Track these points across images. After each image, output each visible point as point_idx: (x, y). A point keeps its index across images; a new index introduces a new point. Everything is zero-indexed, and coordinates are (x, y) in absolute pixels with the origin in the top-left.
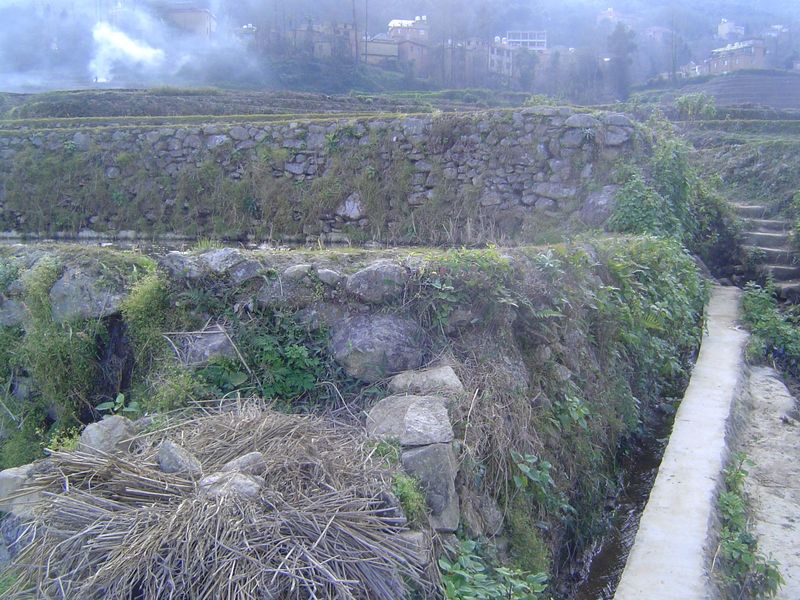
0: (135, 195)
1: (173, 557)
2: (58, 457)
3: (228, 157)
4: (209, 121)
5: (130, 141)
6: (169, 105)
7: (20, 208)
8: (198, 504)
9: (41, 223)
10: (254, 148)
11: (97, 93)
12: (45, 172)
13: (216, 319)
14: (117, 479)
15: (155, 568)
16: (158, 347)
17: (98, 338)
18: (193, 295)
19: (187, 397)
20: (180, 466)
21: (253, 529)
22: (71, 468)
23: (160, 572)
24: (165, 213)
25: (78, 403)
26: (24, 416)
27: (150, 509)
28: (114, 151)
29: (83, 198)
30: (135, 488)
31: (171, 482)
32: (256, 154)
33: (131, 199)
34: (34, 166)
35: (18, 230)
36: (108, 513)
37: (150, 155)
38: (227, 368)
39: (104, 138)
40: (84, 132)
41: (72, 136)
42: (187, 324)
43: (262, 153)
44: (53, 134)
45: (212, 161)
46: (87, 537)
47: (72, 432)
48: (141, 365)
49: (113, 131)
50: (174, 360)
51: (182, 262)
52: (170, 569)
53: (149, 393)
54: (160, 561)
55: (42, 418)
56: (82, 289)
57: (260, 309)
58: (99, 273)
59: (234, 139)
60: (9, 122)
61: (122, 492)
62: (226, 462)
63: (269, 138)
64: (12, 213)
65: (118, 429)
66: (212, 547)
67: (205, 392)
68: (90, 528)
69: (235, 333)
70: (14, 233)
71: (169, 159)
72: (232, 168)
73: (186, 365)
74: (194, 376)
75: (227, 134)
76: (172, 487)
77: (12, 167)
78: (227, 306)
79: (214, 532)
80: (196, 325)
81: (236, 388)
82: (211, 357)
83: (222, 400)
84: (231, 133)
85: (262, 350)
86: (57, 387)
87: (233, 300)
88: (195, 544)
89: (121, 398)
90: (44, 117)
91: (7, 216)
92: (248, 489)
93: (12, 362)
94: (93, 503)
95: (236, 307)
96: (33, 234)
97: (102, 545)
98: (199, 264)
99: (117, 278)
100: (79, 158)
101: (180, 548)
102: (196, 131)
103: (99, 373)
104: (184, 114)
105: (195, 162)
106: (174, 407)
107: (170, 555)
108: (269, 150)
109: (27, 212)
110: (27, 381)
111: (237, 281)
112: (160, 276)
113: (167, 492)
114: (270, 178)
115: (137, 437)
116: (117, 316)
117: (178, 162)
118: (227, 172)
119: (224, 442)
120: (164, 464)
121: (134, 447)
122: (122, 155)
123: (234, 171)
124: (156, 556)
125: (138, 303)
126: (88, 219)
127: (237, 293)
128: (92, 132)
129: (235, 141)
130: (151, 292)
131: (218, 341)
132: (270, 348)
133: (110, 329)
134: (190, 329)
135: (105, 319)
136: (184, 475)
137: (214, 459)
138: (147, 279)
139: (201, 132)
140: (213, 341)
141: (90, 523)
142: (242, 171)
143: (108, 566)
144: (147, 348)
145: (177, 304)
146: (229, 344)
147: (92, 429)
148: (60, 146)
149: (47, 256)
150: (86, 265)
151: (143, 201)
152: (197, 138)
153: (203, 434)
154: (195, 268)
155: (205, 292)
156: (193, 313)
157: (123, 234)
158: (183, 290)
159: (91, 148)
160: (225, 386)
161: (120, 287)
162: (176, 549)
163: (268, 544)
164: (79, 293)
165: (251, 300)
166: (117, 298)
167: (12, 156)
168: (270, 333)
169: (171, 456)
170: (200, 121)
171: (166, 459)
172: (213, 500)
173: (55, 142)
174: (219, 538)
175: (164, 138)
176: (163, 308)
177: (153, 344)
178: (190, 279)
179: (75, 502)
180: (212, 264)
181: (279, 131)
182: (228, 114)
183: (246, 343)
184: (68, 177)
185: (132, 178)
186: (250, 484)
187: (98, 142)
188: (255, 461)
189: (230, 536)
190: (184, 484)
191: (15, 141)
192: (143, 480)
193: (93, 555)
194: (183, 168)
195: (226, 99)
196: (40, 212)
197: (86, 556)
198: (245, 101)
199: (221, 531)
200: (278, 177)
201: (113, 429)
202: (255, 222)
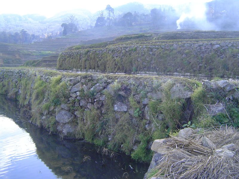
0: (190, 63)
1: (207, 172)
2: (173, 138)
3: (219, 51)
4: (212, 40)
5: (189, 47)
6: (200, 36)
7: (157, 65)
8: (215, 157)
9: (163, 70)
10: (228, 49)
11: (179, 33)
12: (165, 56)
13: (220, 101)
14: (191, 147)
15: (201, 175)
16: (202, 109)
17: (184, 105)
18: (213, 94)
19: (210, 124)
20: (209, 145)
21: (231, 167)
22: (177, 142)
23: (203, 176)
24: (199, 68)
25: (176, 123)
26: (160, 125)
27: (200, 157)
28: (185, 50)
29: (175, 63)
30: (196, 150)
31: (206, 149)
32: (228, 51)
33: (189, 64)
34: (162, 54)
35: (156, 72)
36: (188, 156)
37: (195, 51)
38: (223, 117)
39: (182, 46)
40: (176, 44)
41: (173, 45)
42: (211, 102)
43: (230, 50)
44: (167, 45)
45: (214, 53)
46: (182, 163)
47: (176, 131)
48: (196, 113)
49: (184, 44)
50: (206, 113)
51: (210, 84)
52: (206, 176)
53: (199, 122)
54: (203, 173)
55: (165, 126)
56: (180, 90)
57: (234, 99)
58: (185, 86)
59: (221, 46)
60: (154, 41)
61: (192, 151)
62: (222, 146)
63: (232, 46)
64: (155, 67)
65: (189, 132)
66: (219, 171)
67: (216, 123)
68: (183, 160)
69: (226, 106)
70: (155, 73)
71: (201, 52)
72: (220, 55)
73: (210, 115)
74: (213, 118)
75: (219, 44)
76: (206, 151)
77: (156, 54)
78: (223, 98)
79: (220, 167)
80: (213, 103)
81: (225, 123)
82: (218, 113)
83: (221, 126)
84: (221, 44)
85: (234, 112)
86: (171, 118)
87: (225, 96)
88: (214, 169)
89: (189, 123)
90: (163, 40)
91: (153, 68)
92: (230, 155)
93: (158, 109)
94: (183, 153)
95: (226, 98)
96: (160, 73)
97: (186, 165)
98: (215, 84)
99: (190, 87)
100: (175, 51)
101: (209, 170)
102: (210, 43)
103: (183, 115)
104: (204, 38)
105: (209, 53)
106: (206, 127)
107: (206, 172)
108: (232, 49)
109: (159, 67)
110: (162, 115)
111: (227, 90)
112: (203, 88)
113: (205, 152)
114: (232, 58)
115: (195, 135)
116: (190, 98)
117: (203, 53)
118: (219, 56)
119: (222, 139)
120: (203, 144)
121: (194, 138)
122: (187, 51)
123: (221, 56)
124: (202, 171)
125: (196, 95)
126: (176, 69)
127: (227, 94)
128: (178, 44)
129: (222, 47)
130: (200, 92)
131: (220, 108)
132: (236, 112)
133: (187, 102)
134: (211, 104)
135: (186, 99)
136: (210, 148)
137: (219, 144)
138: (199, 88)
139: (211, 44)
140: (219, 108)
141: (183, 158)
142: (223, 56)
143: (187, 172)
144: (198, 109)
145: (208, 96)
146: (224, 110)
147: (182, 131)
148: (169, 48)
149: (170, 80)
150: (181, 83)
151: (193, 64)
152: (210, 45)
153: (215, 136)
154: (214, 86)
155: (217, 93)
156: (213, 99)
157: (186, 74)
158: (210, 92)
159: (178, 49)
160: (222, 122)
161: (191, 90)
162: (208, 170)
163: (236, 173)
164: (179, 91)
165: (231, 96)
166: (190, 93)
167: (156, 51)
168: (236, 107)
169: (206, 142)
170: (210, 41)
171: (204, 142)
172: (220, 157)
173: (168, 47)
174: (221, 169)
175: (200, 46)
176: (204, 97)
177: (200, 108)
178: (212, 89)
179: (179, 152)
180: (219, 84)
181: (236, 43)
182: (218, 38)
183: (229, 110)
184: (171, 57)
185: (189, 58)
186: (231, 153)
187: (180, 47)
188: (232, 147)
189: (224, 168)
190: (210, 151)
191: (157, 47)
192: (198, 148)
193: (183, 168)
194: (205, 55)
195: (217, 34)
196: (163, 67)
197: (181, 168)
198: (223, 34)
199: (222, 166)
200: (235, 58)
201: (188, 131)
202: (227, 72)
